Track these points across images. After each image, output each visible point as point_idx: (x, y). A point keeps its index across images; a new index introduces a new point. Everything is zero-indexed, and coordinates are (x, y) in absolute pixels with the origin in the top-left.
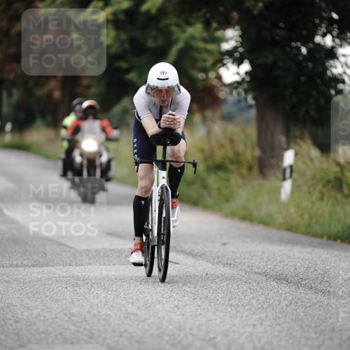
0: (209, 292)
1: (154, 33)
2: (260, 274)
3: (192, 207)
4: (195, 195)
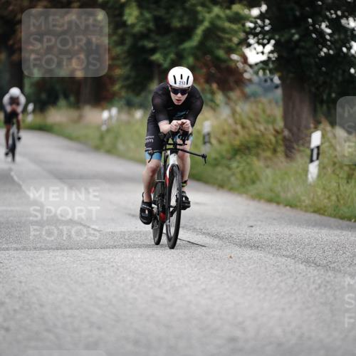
0: (237, 275)
1: (180, 13)
2: (288, 257)
3: (218, 189)
4: (220, 177)
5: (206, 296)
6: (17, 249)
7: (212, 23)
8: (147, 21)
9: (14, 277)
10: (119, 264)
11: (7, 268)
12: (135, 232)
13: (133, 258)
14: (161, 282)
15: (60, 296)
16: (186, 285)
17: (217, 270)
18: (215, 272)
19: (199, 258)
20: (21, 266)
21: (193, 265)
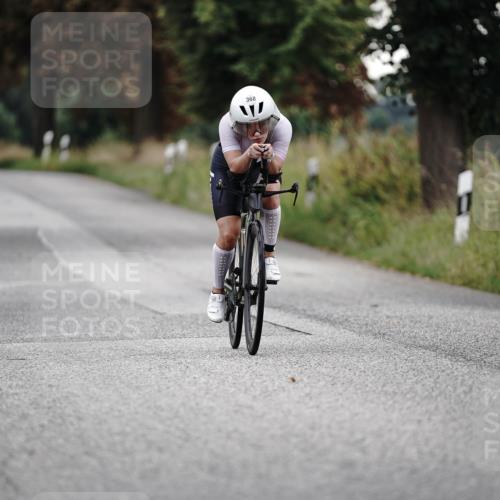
0: (355, 374)
1: (271, 4)
2: (426, 348)
4: (332, 236)
5: (312, 404)
6: (46, 340)
7: (316, 19)
8: (226, 18)
9: (42, 379)
11: (31, 367)
14: (248, 384)
15: (107, 405)
17: (327, 367)
18: (324, 370)
20: (51, 364)
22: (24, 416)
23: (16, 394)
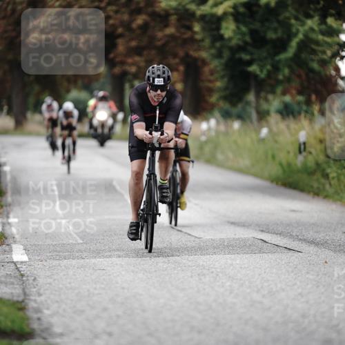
0: (332, 279)
3: (313, 197)
4: (315, 185)
5: (303, 300)
6: (119, 257)
7: (306, 36)
8: (243, 34)
9: (117, 283)
10: (219, 270)
11: (109, 275)
12: (234, 238)
13: (232, 265)
14: (259, 287)
15: (162, 301)
16: (283, 290)
17: (313, 275)
18: (311, 277)
19: (295, 263)
20: (123, 273)
21: (290, 270)
22: (105, 309)
23: (100, 294)
